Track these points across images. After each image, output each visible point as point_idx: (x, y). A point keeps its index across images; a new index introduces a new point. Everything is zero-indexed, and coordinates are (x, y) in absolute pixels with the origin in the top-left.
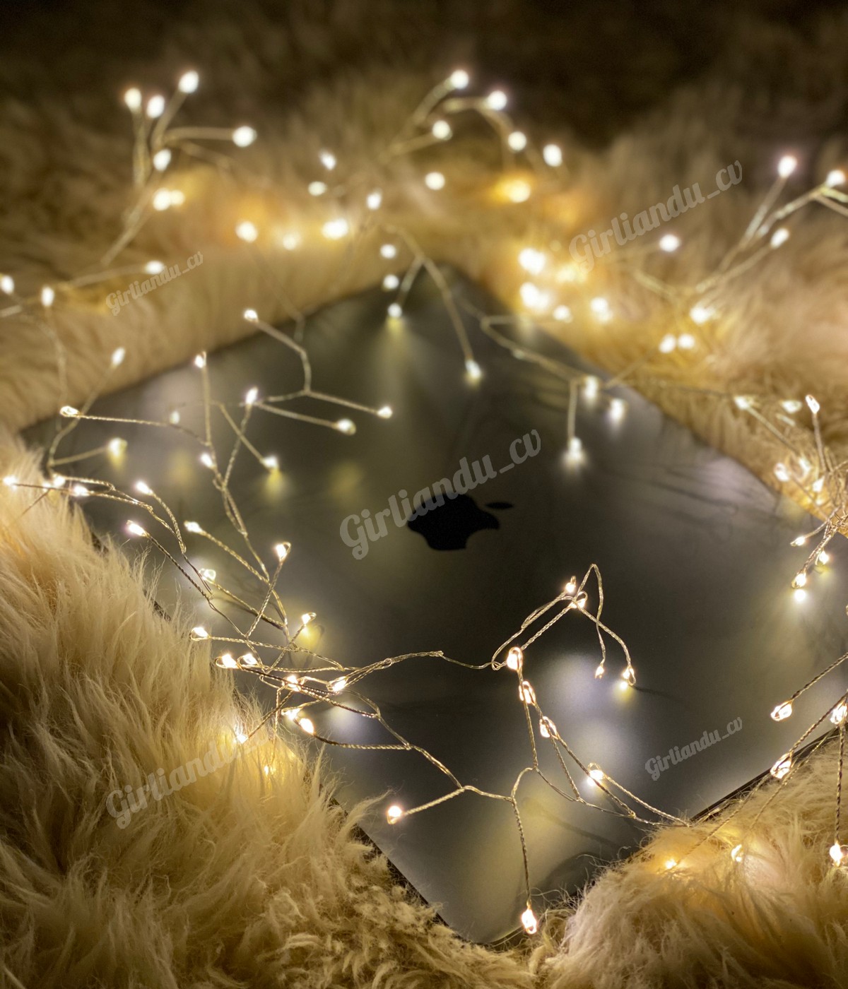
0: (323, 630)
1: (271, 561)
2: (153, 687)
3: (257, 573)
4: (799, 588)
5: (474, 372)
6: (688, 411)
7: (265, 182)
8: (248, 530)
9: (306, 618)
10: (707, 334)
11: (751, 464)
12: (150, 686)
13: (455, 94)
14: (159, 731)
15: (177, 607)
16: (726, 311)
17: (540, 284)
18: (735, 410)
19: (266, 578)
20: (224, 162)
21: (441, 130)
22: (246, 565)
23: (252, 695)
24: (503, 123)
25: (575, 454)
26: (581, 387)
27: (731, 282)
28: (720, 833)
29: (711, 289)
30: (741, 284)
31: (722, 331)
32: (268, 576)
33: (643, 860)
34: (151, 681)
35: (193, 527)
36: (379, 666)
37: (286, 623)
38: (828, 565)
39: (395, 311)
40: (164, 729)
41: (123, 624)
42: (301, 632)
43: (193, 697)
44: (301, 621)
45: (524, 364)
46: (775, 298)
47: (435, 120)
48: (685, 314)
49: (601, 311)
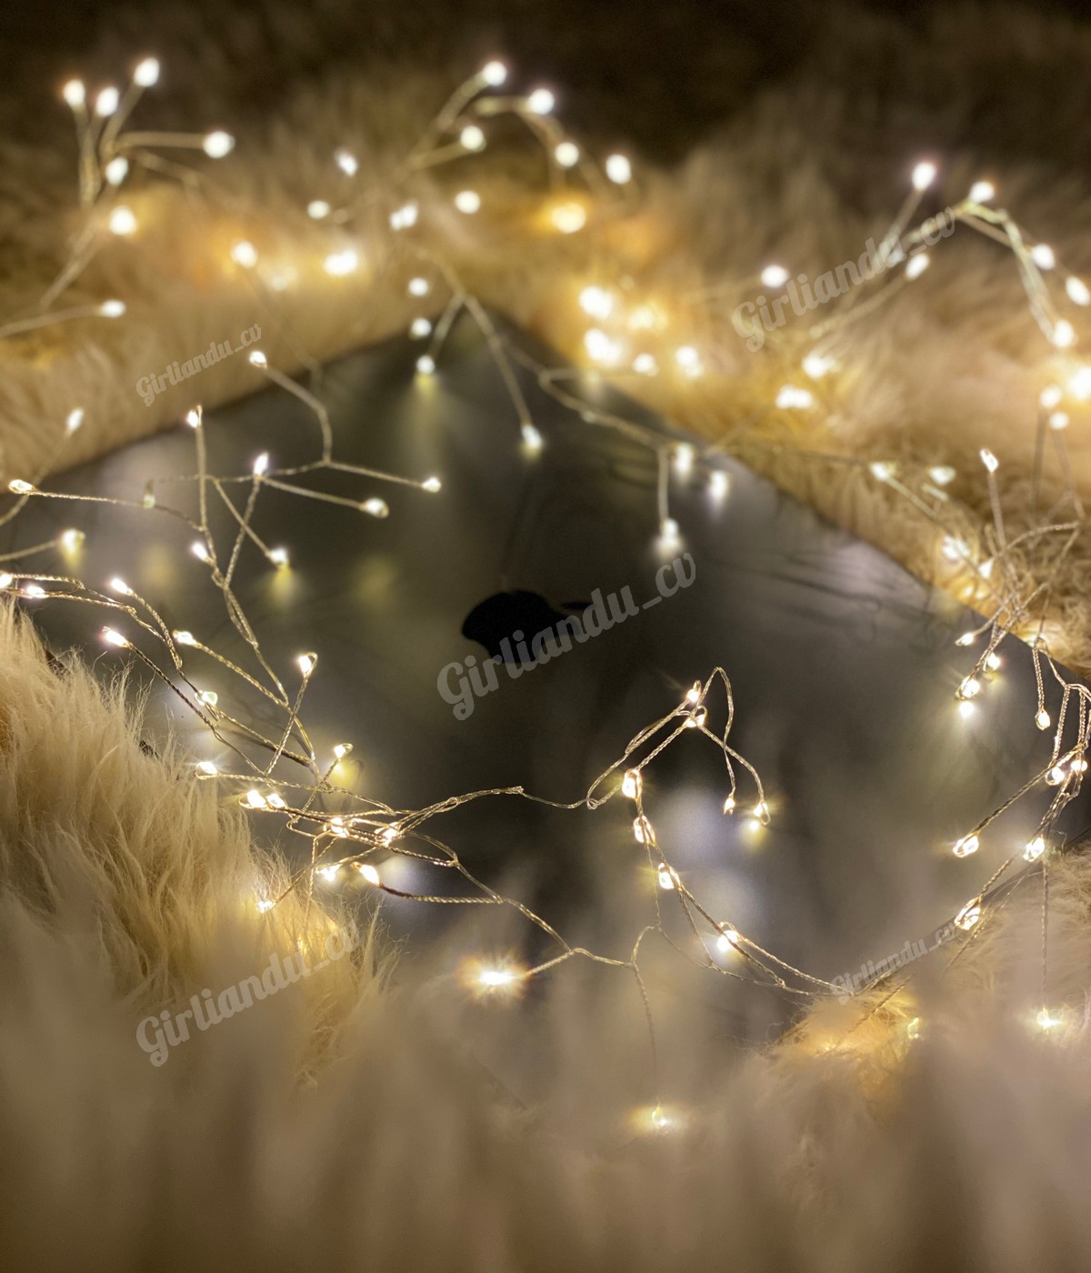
0: (361, 765)
1: (292, 678)
2: (146, 842)
3: (271, 695)
4: (966, 699)
5: (532, 441)
6: (809, 483)
7: (243, 204)
8: (258, 641)
9: (340, 750)
10: (825, 389)
11: (893, 549)
12: (142, 840)
13: (489, 92)
14: (158, 897)
15: (170, 740)
16: (848, 361)
17: (609, 331)
18: (870, 482)
19: (284, 701)
20: (191, 178)
21: (472, 138)
22: (257, 685)
23: (275, 850)
24: (551, 130)
25: (669, 540)
26: (672, 456)
27: (852, 327)
28: (892, 1004)
29: (827, 335)
30: (864, 328)
31: (843, 387)
32: (286, 698)
33: (797, 1040)
34: (144, 833)
35: (185, 638)
36: (440, 808)
37: (314, 758)
38: (999, 671)
39: (425, 365)
40: (165, 894)
41: (102, 761)
42: (335, 768)
43: (197, 853)
44: (332, 755)
45: (597, 430)
46: (906, 345)
47: (464, 125)
48: (797, 364)
49: (689, 364)
